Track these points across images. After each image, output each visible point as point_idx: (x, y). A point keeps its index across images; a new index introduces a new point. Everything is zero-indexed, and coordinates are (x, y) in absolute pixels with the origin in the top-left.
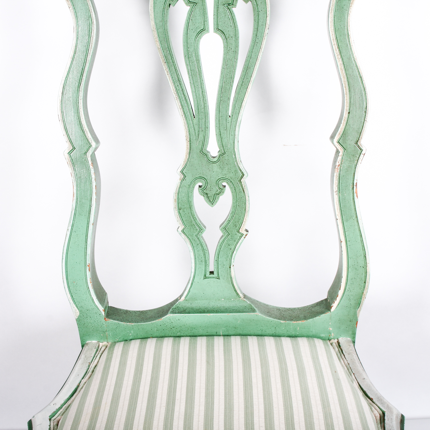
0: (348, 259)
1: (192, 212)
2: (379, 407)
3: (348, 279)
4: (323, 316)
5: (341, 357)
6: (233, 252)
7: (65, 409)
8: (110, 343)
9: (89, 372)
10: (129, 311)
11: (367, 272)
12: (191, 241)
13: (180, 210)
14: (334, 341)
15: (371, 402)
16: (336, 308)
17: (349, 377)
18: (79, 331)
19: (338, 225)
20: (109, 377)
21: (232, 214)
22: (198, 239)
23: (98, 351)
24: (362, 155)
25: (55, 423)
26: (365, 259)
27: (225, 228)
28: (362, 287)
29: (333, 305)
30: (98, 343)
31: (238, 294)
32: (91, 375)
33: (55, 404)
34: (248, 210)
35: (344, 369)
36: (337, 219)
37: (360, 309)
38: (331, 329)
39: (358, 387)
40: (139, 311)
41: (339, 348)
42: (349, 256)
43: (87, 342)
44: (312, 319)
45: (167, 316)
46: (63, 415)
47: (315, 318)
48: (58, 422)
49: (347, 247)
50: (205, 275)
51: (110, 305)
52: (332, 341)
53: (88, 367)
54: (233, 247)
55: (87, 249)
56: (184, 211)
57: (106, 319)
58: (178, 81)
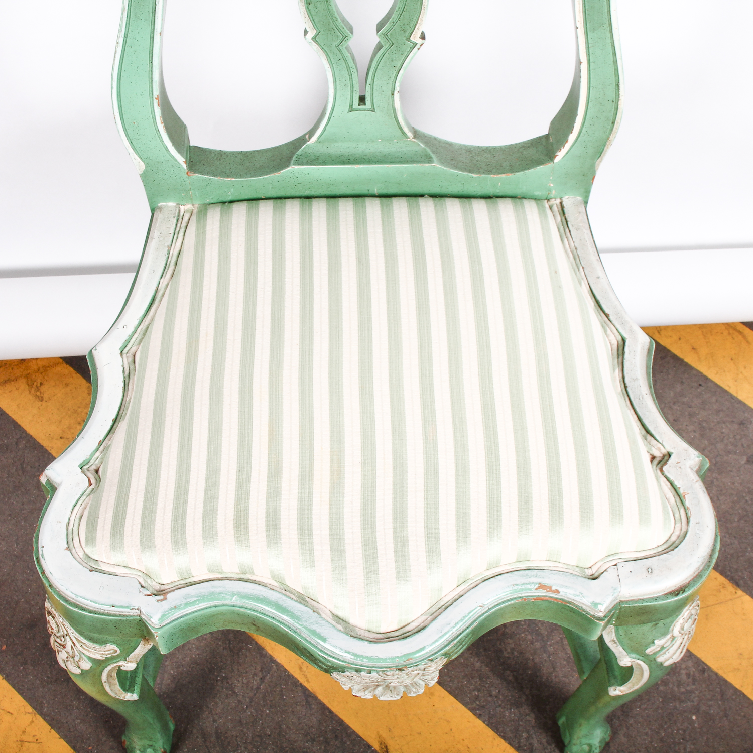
0: (590, 89)
1: (330, 7)
2: (617, 330)
3: (587, 118)
4: (541, 168)
5: (565, 233)
6: (399, 72)
7: (142, 333)
8: (196, 206)
9: (170, 263)
10: (225, 153)
11: (618, 108)
12: (327, 54)
13: (309, 4)
14: (555, 202)
15: (606, 319)
16: (563, 158)
17: (576, 274)
18: (146, 190)
19: (577, 37)
20: (205, 283)
21: (399, 11)
22: (340, 51)
23: (179, 223)
25: (131, 359)
26: (617, 89)
27: (386, 34)
28: (608, 130)
29: (558, 153)
30: (177, 206)
31: (403, 133)
32: (174, 270)
33: (125, 327)
34: (426, 4)
35: (569, 257)
36: (577, 28)
37: (602, 159)
38: (552, 185)
39: (589, 292)
40: (241, 153)
41: (562, 215)
42: (591, 85)
43: (159, 205)
44: (523, 172)
45: (288, 169)
46: (139, 344)
47: (527, 171)
48: (134, 356)
49: (590, 70)
50: (351, 106)
51: (193, 143)
52: (552, 202)
53: (167, 256)
54: (399, 64)
55: (153, 73)
56: (316, 7)
57: (189, 174)
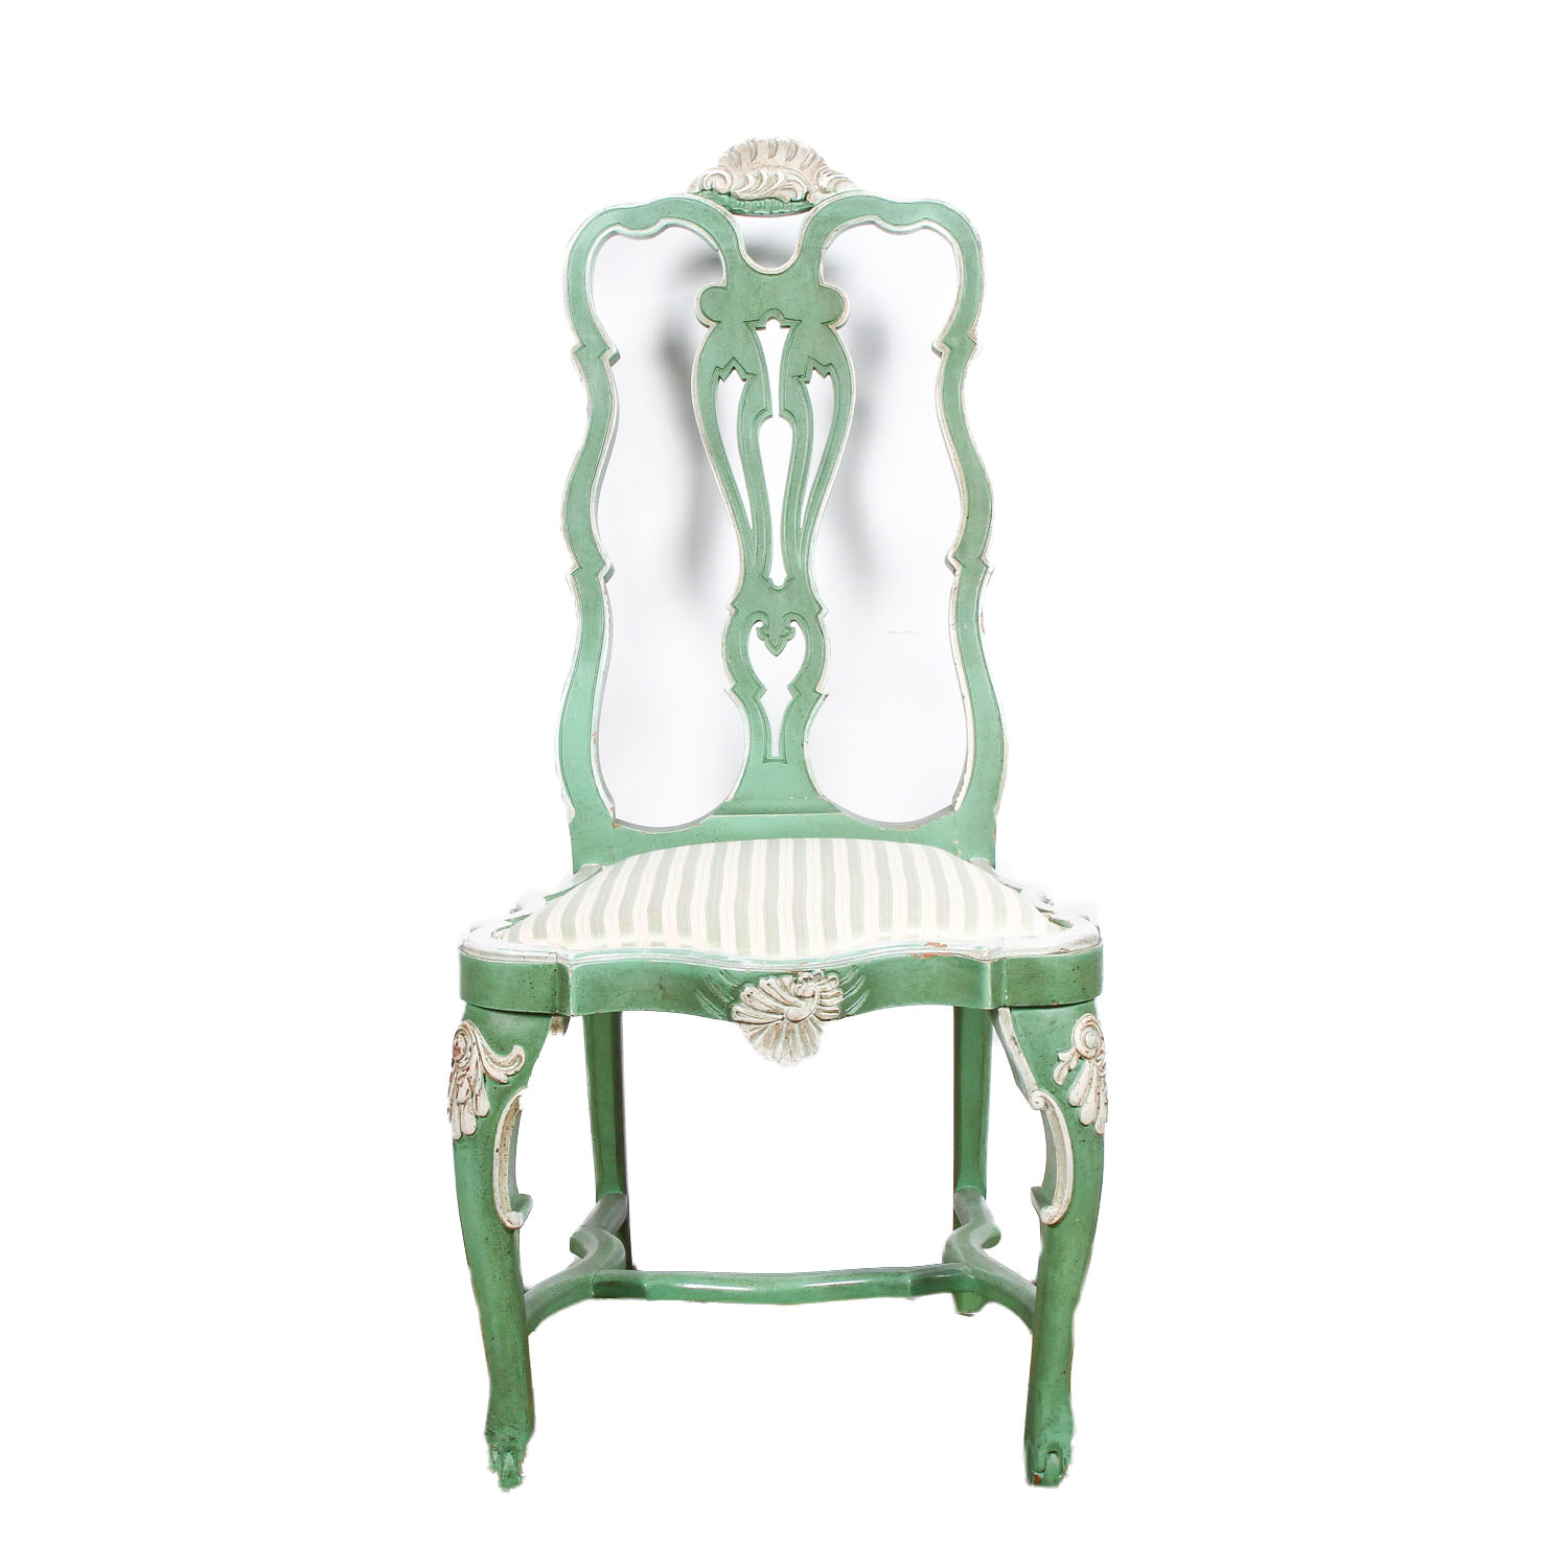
4: (943, 819)
6: (807, 721)
12: (744, 704)
13: (729, 658)
16: (962, 805)
22: (756, 701)
24: (988, 575)
27: (794, 687)
28: (998, 769)
30: (600, 866)
31: (814, 788)
36: (956, 664)
37: (998, 806)
38: (957, 842)
43: (583, 865)
44: (927, 825)
45: (708, 818)
47: (931, 823)
50: (765, 759)
56: (735, 662)
57: (614, 826)
58: (729, 480)
